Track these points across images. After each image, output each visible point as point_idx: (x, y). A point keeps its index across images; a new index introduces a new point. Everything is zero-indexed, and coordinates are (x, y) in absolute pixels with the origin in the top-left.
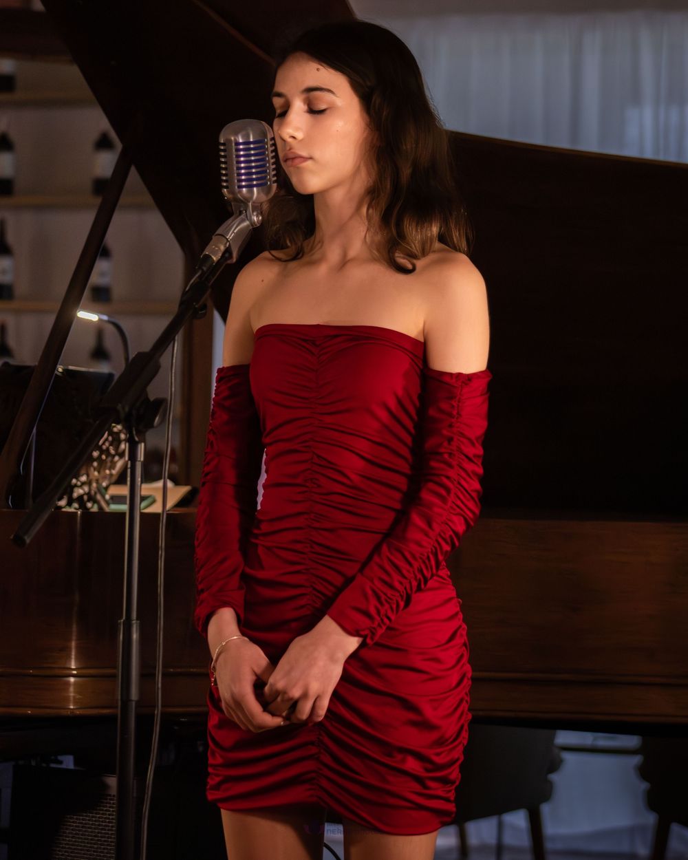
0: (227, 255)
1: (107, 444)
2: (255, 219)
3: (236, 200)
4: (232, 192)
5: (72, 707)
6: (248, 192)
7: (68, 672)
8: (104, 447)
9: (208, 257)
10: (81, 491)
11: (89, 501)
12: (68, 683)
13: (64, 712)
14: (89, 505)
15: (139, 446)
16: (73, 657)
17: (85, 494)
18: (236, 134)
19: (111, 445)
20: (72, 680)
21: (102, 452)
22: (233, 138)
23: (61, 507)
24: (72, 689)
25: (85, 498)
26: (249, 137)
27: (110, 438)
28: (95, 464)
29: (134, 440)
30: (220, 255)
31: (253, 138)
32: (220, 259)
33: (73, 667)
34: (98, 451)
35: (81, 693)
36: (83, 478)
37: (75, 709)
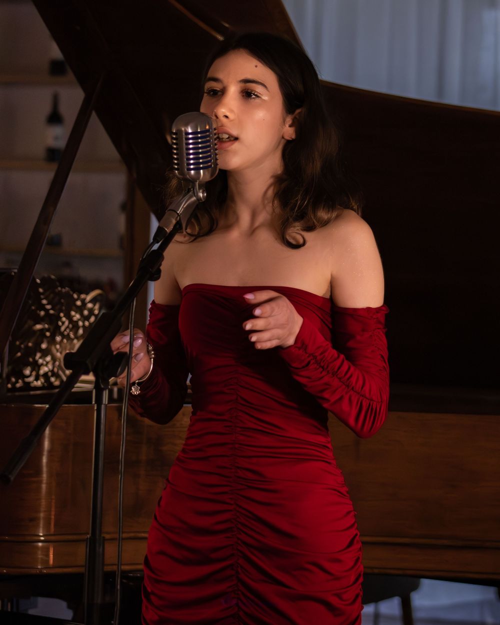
0: (178, 227)
1: (68, 330)
2: (201, 195)
3: (186, 180)
4: (181, 173)
5: (39, 567)
6: (195, 173)
7: (36, 538)
8: (66, 333)
10: (46, 369)
11: (52, 376)
12: (37, 547)
13: (33, 571)
15: (104, 392)
16: (41, 525)
17: (50, 371)
18: (186, 125)
19: (71, 330)
20: (40, 544)
21: (63, 336)
22: (183, 129)
23: (29, 383)
24: (40, 552)
25: (50, 374)
26: (197, 129)
27: (71, 326)
28: (58, 346)
29: (100, 387)
30: (172, 227)
31: (201, 129)
32: (172, 232)
33: (41, 534)
34: (60, 337)
35: (48, 556)
36: (48, 358)
37: (41, 568)
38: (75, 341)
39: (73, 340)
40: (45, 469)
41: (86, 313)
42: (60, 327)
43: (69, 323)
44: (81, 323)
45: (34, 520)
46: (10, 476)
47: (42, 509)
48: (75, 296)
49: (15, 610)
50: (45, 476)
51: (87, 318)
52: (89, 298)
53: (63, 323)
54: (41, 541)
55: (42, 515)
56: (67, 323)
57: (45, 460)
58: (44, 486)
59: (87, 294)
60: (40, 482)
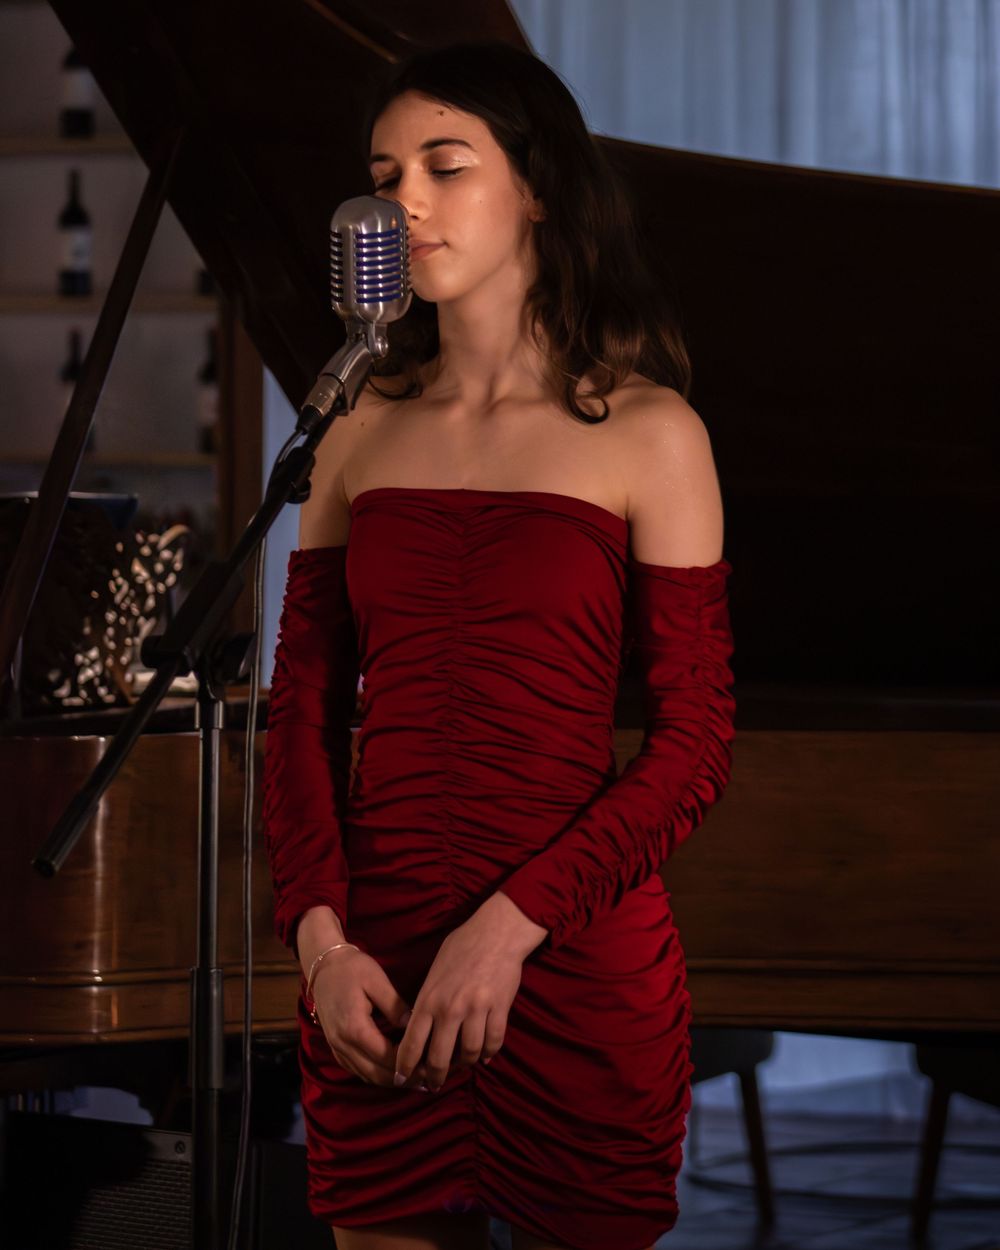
1: (128, 601)
2: (380, 346)
3: (353, 318)
4: (348, 308)
5: (95, 1031)
6: (370, 307)
7: (88, 978)
8: (124, 606)
9: (312, 410)
10: (90, 673)
11: (102, 685)
12: (89, 996)
13: (85, 1039)
14: (102, 691)
15: (216, 706)
17: (97, 676)
18: (357, 220)
19: (133, 601)
20: (95, 989)
21: (120, 613)
22: (351, 227)
23: (60, 699)
24: (94, 1004)
25: (97, 681)
26: (376, 228)
27: (132, 593)
28: (111, 631)
29: (209, 697)
30: (329, 405)
31: (382, 228)
32: (329, 413)
33: (96, 971)
34: (114, 613)
35: (108, 1010)
36: (94, 653)
37: (100, 1033)
38: (141, 620)
39: (137, 618)
40: (99, 853)
41: (159, 568)
42: (112, 596)
43: (130, 588)
44: (150, 587)
45: (83, 946)
46: (54, 863)
47: (98, 924)
48: (139, 538)
49: (47, 1110)
50: (99, 866)
51: (162, 578)
52: (164, 540)
53: (119, 588)
54: (97, 984)
55: (96, 936)
56: (125, 588)
57: (98, 837)
58: (99, 884)
59: (160, 533)
60: (92, 876)
